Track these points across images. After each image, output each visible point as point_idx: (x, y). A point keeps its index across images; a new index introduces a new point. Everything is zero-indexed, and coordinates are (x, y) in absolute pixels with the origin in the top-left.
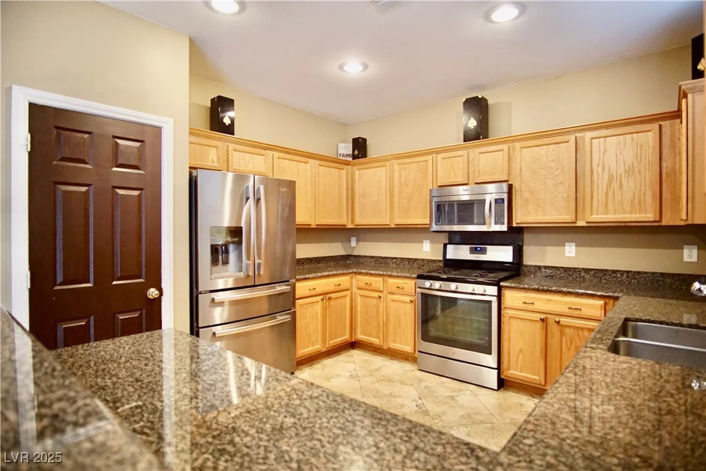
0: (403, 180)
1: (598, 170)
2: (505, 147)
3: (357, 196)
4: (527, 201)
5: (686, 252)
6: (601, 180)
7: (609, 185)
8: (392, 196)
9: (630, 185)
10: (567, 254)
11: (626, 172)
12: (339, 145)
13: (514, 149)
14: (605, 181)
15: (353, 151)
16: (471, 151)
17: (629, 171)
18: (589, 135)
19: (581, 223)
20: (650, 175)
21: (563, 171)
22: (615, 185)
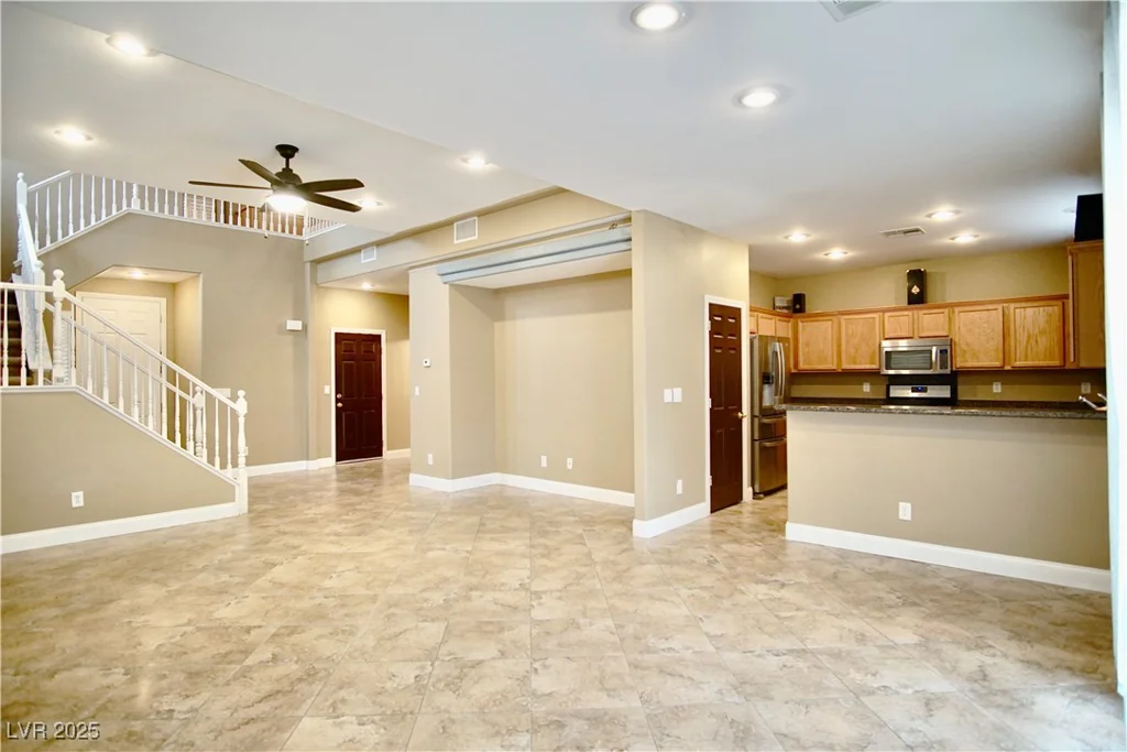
0: (850, 332)
1: (1020, 331)
2: (946, 310)
3: (800, 346)
4: (965, 351)
5: (1083, 387)
6: (1022, 337)
7: (1028, 342)
8: (839, 346)
9: (1043, 342)
10: (995, 391)
11: (1040, 332)
12: (777, 299)
13: (953, 312)
14: (1026, 339)
15: (794, 305)
16: (915, 312)
17: (1042, 332)
18: (1012, 306)
19: (1008, 368)
20: (1056, 337)
21: (993, 330)
22: (1033, 341)
